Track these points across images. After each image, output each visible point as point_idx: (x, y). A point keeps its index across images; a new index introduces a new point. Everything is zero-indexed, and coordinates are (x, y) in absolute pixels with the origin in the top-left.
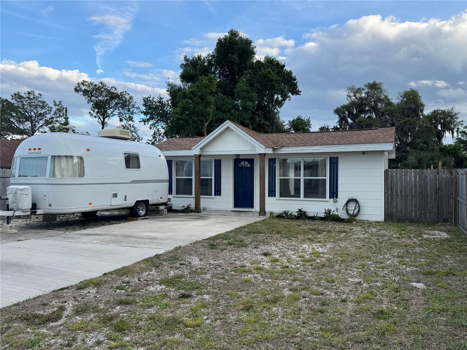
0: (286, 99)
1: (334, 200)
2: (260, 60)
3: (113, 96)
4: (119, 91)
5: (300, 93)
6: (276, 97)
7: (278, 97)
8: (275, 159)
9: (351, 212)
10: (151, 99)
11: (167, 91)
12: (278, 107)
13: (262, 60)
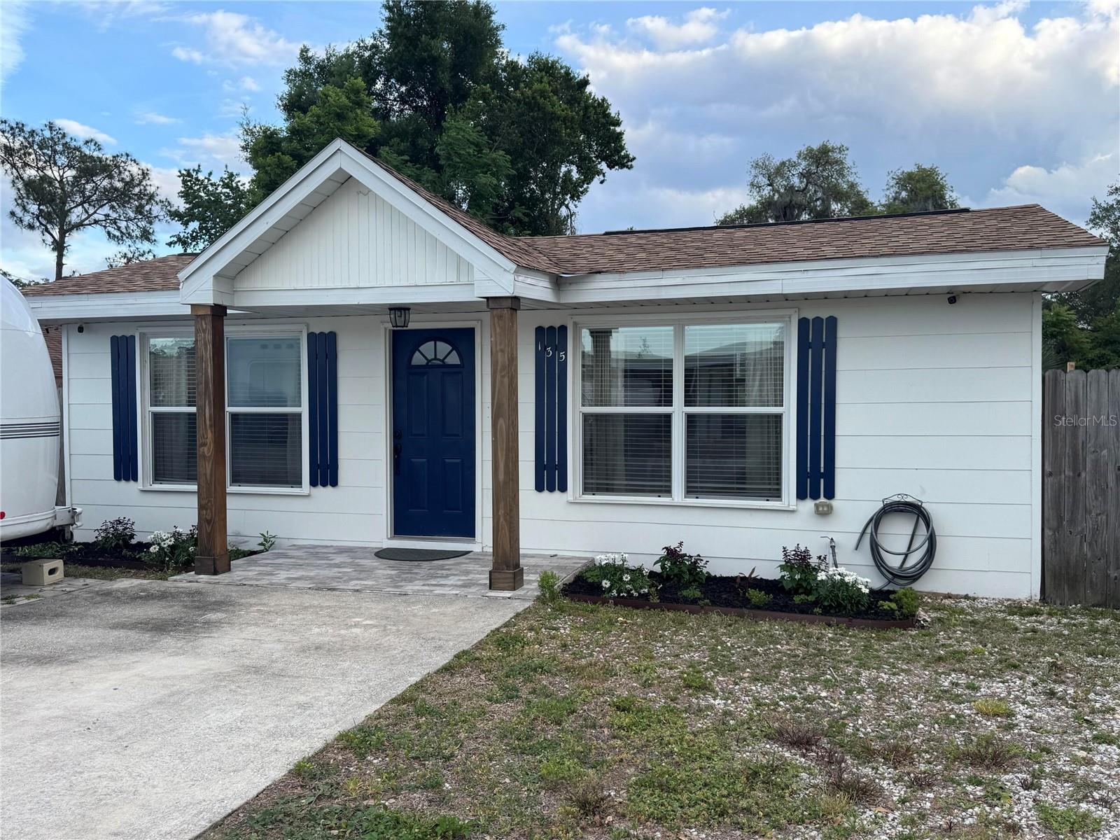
0: (592, 179)
1: (817, 506)
2: (515, 60)
3: (90, 167)
4: (107, 155)
5: (633, 163)
6: (564, 169)
7: (569, 171)
8: (563, 329)
9: (894, 562)
10: (201, 177)
11: (243, 147)
12: (572, 198)
13: (523, 61)
